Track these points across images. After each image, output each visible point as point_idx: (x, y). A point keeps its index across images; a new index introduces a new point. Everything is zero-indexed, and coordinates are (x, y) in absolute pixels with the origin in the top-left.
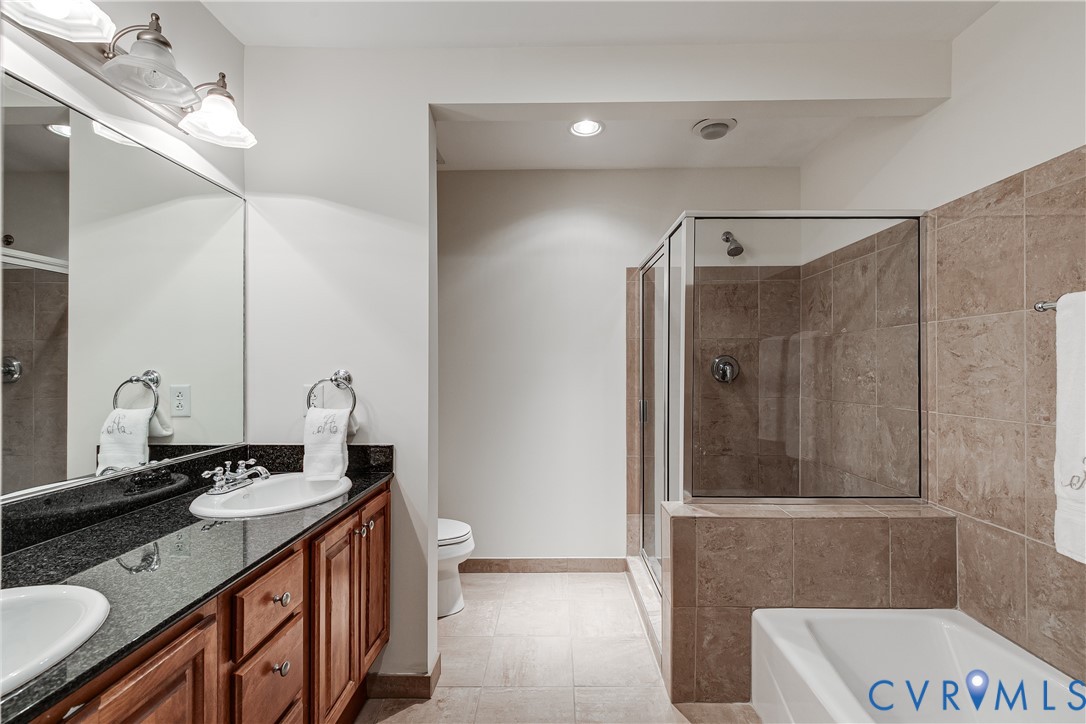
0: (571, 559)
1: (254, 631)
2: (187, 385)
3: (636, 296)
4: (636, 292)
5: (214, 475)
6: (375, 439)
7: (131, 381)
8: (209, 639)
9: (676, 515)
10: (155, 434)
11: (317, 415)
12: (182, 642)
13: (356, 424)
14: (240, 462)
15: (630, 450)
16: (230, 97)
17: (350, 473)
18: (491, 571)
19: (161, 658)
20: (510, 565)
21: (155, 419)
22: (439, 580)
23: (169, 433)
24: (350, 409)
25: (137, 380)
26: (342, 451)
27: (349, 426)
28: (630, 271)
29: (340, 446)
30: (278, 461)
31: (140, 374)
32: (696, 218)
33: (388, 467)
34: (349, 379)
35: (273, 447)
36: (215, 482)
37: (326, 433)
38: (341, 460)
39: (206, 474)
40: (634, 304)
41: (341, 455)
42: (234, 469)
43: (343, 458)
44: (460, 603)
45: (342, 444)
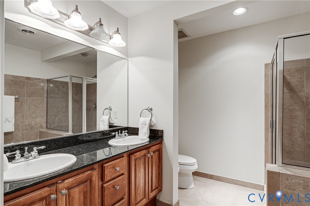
0: (239, 180)
1: (108, 176)
2: (117, 110)
3: (270, 75)
4: (270, 74)
5: (116, 134)
6: (159, 127)
7: (106, 109)
8: (94, 174)
9: (269, 170)
10: (110, 122)
11: (142, 119)
12: (86, 173)
13: (153, 123)
14: (123, 131)
15: (266, 140)
16: (119, 34)
17: (150, 137)
18: (207, 178)
19: (80, 175)
20: (214, 177)
21: (110, 119)
22: (179, 176)
23: (113, 122)
24: (151, 118)
25: (107, 109)
26: (148, 131)
27: (150, 123)
28: (266, 65)
29: (147, 129)
30: (135, 132)
31: (108, 107)
32: (284, 38)
33: (162, 137)
34: (151, 109)
35: (134, 128)
36: (116, 136)
37: (144, 125)
38: (147, 133)
39: (113, 134)
40: (268, 79)
41: (147, 132)
42: (121, 133)
43: (148, 132)
44: (192, 186)
45: (148, 128)
